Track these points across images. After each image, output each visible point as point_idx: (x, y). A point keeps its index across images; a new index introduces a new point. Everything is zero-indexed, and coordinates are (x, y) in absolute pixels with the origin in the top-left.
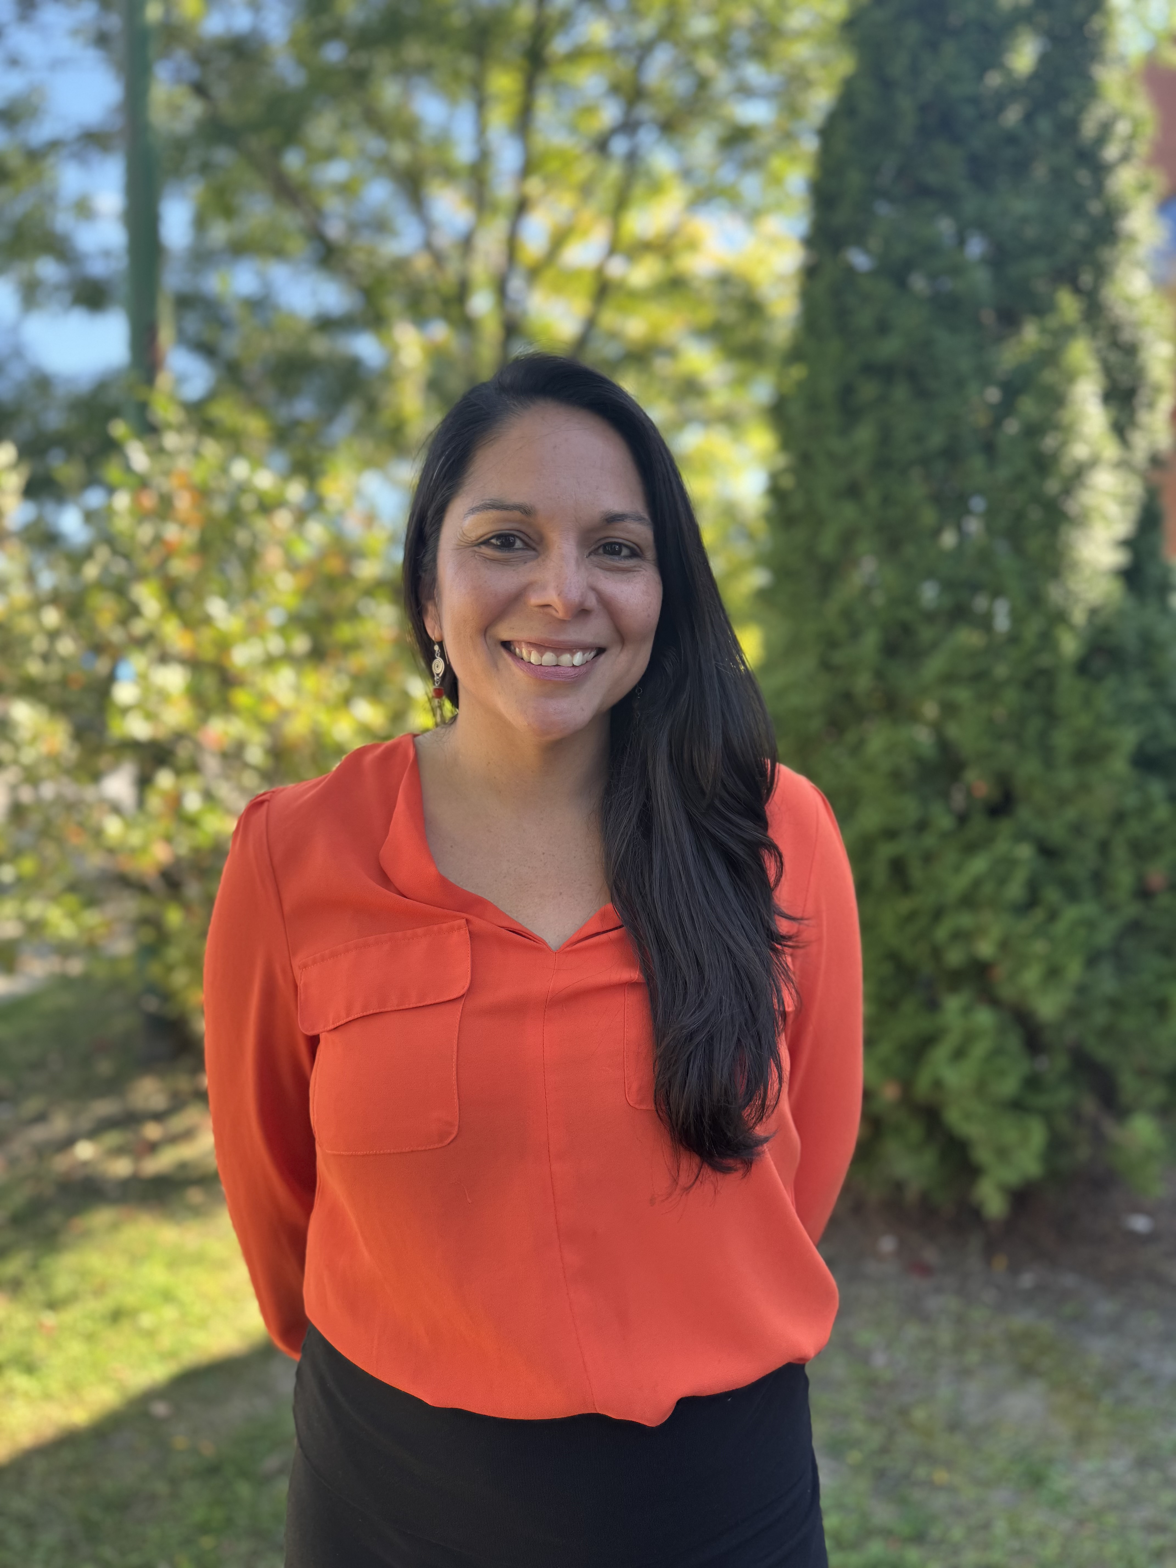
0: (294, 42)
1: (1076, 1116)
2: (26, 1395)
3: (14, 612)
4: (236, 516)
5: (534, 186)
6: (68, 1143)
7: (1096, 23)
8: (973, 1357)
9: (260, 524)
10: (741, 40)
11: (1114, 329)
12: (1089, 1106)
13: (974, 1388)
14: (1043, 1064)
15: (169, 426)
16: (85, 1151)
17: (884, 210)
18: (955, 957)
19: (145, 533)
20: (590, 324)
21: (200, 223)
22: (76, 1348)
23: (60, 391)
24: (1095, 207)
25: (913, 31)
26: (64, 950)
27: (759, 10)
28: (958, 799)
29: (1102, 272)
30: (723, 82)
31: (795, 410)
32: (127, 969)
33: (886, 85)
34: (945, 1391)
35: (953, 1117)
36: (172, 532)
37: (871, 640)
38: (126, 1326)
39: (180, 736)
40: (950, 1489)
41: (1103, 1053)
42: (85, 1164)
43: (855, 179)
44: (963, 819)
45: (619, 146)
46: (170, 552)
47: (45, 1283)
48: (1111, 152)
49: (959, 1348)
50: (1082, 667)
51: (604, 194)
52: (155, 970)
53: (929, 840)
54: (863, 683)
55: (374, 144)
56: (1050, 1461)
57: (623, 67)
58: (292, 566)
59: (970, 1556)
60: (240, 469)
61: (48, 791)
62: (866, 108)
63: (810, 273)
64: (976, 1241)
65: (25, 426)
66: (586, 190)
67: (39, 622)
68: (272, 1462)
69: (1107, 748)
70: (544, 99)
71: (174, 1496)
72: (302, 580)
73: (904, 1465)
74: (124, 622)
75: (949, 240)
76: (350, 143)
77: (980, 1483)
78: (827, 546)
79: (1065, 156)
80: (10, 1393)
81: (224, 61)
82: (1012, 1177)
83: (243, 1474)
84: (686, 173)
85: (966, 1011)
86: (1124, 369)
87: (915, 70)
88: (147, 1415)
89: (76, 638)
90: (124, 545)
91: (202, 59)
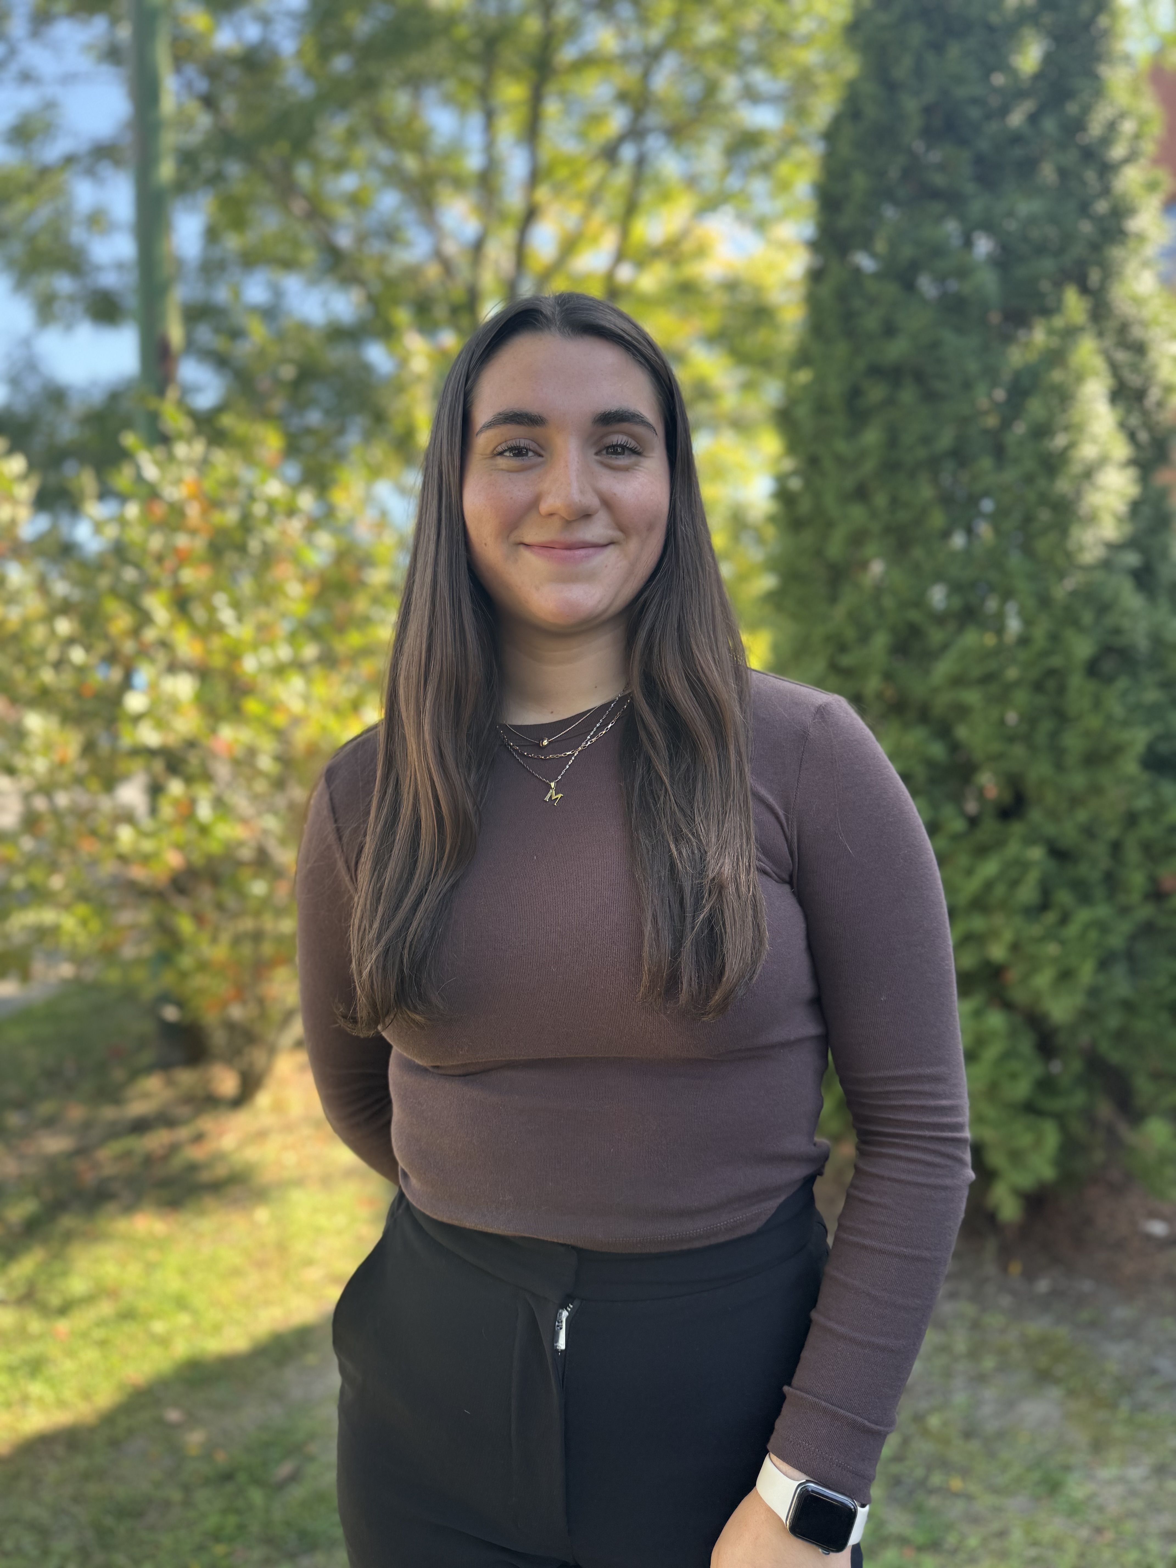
0: (301, 54)
1: (1091, 1121)
2: (41, 1400)
3: (26, 624)
4: (247, 524)
5: (542, 194)
7: (1103, 21)
8: (989, 1363)
9: (270, 532)
10: (749, 46)
11: (1124, 328)
12: (1105, 1110)
13: (989, 1393)
14: (1056, 1067)
15: (180, 436)
17: (890, 212)
18: (967, 961)
19: (156, 542)
21: (212, 235)
22: (90, 1355)
23: (74, 404)
24: (1102, 207)
25: (917, 34)
26: (77, 958)
27: (767, 18)
28: (971, 805)
29: (1109, 273)
30: (730, 85)
31: (802, 412)
32: (138, 973)
33: (891, 87)
34: (960, 1398)
36: (182, 540)
37: (880, 641)
39: (191, 744)
40: (969, 1497)
41: (1116, 1056)
43: (860, 181)
44: (973, 822)
45: (628, 153)
46: (180, 559)
48: (1118, 151)
49: (974, 1354)
50: (1092, 669)
51: (612, 203)
52: (168, 978)
55: (384, 155)
56: (1067, 1468)
57: (631, 76)
58: (304, 577)
61: (62, 799)
62: (871, 111)
63: (815, 276)
64: (991, 1246)
65: (38, 442)
66: (593, 199)
67: (53, 632)
68: (285, 1469)
69: (1118, 750)
70: (552, 108)
71: (187, 1503)
72: (312, 588)
73: (919, 1472)
74: (136, 632)
75: (956, 242)
76: (360, 153)
77: (996, 1490)
78: (835, 549)
79: (1071, 157)
80: (25, 1399)
81: (234, 73)
82: (1025, 1180)
83: (257, 1482)
84: (692, 182)
85: (978, 1014)
86: (1134, 369)
87: (920, 72)
88: (159, 1419)
89: (89, 647)
90: (134, 554)
91: (211, 72)
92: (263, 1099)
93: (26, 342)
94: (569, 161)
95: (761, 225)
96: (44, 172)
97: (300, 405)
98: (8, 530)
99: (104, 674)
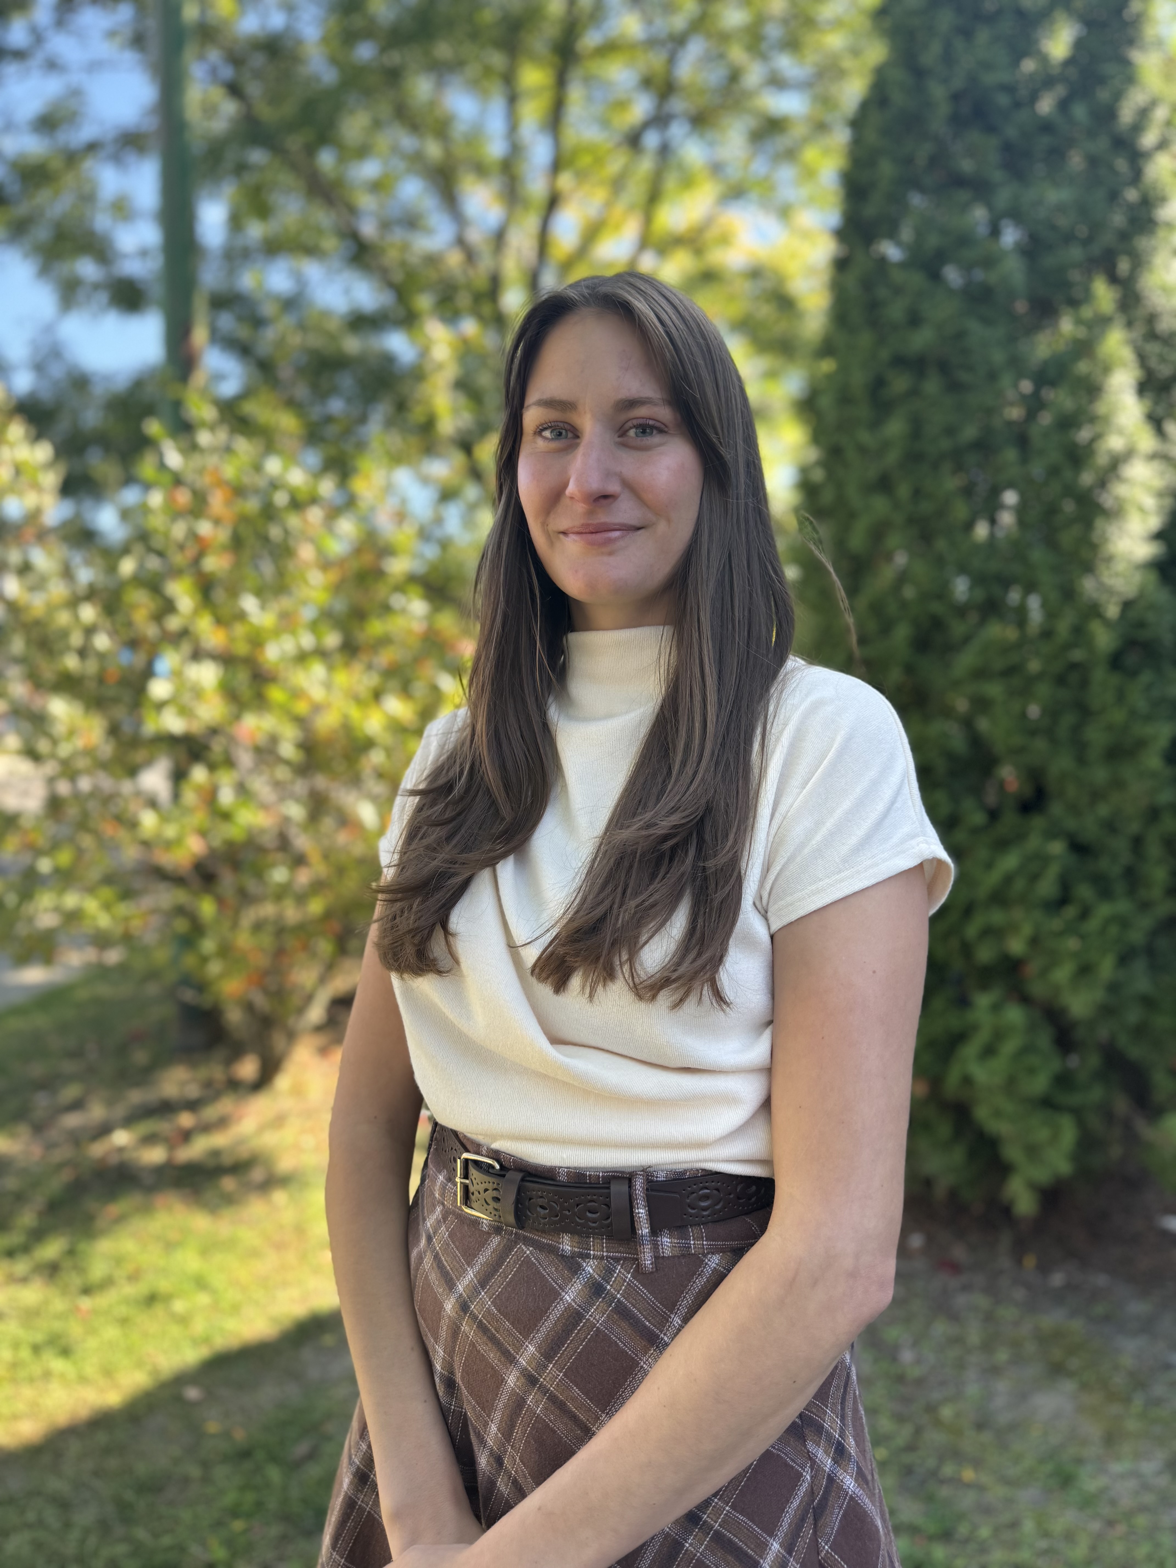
0: (325, 40)
1: (1109, 1116)
2: (62, 1376)
3: (52, 609)
4: (269, 513)
5: (565, 181)
6: (104, 1130)
7: (1135, 5)
8: (1002, 1356)
9: (293, 521)
10: (773, 31)
11: (1152, 319)
12: (1122, 1104)
13: (1002, 1386)
14: (1074, 1061)
15: (203, 424)
16: (121, 1138)
17: (916, 200)
18: (985, 954)
19: (179, 530)
21: (235, 222)
22: (111, 1332)
23: (99, 390)
24: (1132, 195)
25: (946, 19)
26: (101, 941)
28: (991, 798)
29: (1139, 262)
30: (754, 75)
31: (825, 402)
32: (160, 957)
33: (919, 73)
34: (973, 1390)
35: (982, 1113)
36: (205, 528)
37: (902, 633)
38: (159, 1310)
39: (214, 731)
40: (980, 1488)
41: (1135, 1052)
42: (121, 1150)
43: (886, 169)
44: (994, 815)
45: (651, 140)
46: (202, 548)
47: (81, 1270)
48: (1149, 139)
49: (987, 1346)
50: (1116, 661)
51: (636, 190)
52: (189, 961)
53: (960, 836)
54: (894, 677)
55: (407, 141)
56: (1079, 1461)
57: (656, 60)
58: (325, 564)
59: (998, 1555)
60: (273, 466)
61: (85, 784)
62: (898, 98)
63: (841, 265)
64: (1005, 1240)
65: (63, 425)
66: (617, 185)
67: (77, 617)
68: (302, 1449)
69: (1141, 744)
70: (575, 94)
71: (206, 1480)
72: (333, 576)
73: (931, 1463)
74: (158, 617)
75: (982, 230)
76: (383, 141)
77: (1008, 1482)
78: (857, 540)
79: (1102, 144)
80: (47, 1375)
81: (258, 60)
82: (1042, 1175)
83: (273, 1458)
84: (716, 169)
85: (996, 1008)
86: (1162, 359)
87: (948, 58)
88: (179, 1399)
89: (113, 633)
90: (157, 542)
91: (236, 59)
92: (283, 1082)
93: (49, 329)
94: (591, 149)
95: (784, 212)
96: (71, 157)
97: (322, 394)
98: (34, 516)
99: (127, 659)
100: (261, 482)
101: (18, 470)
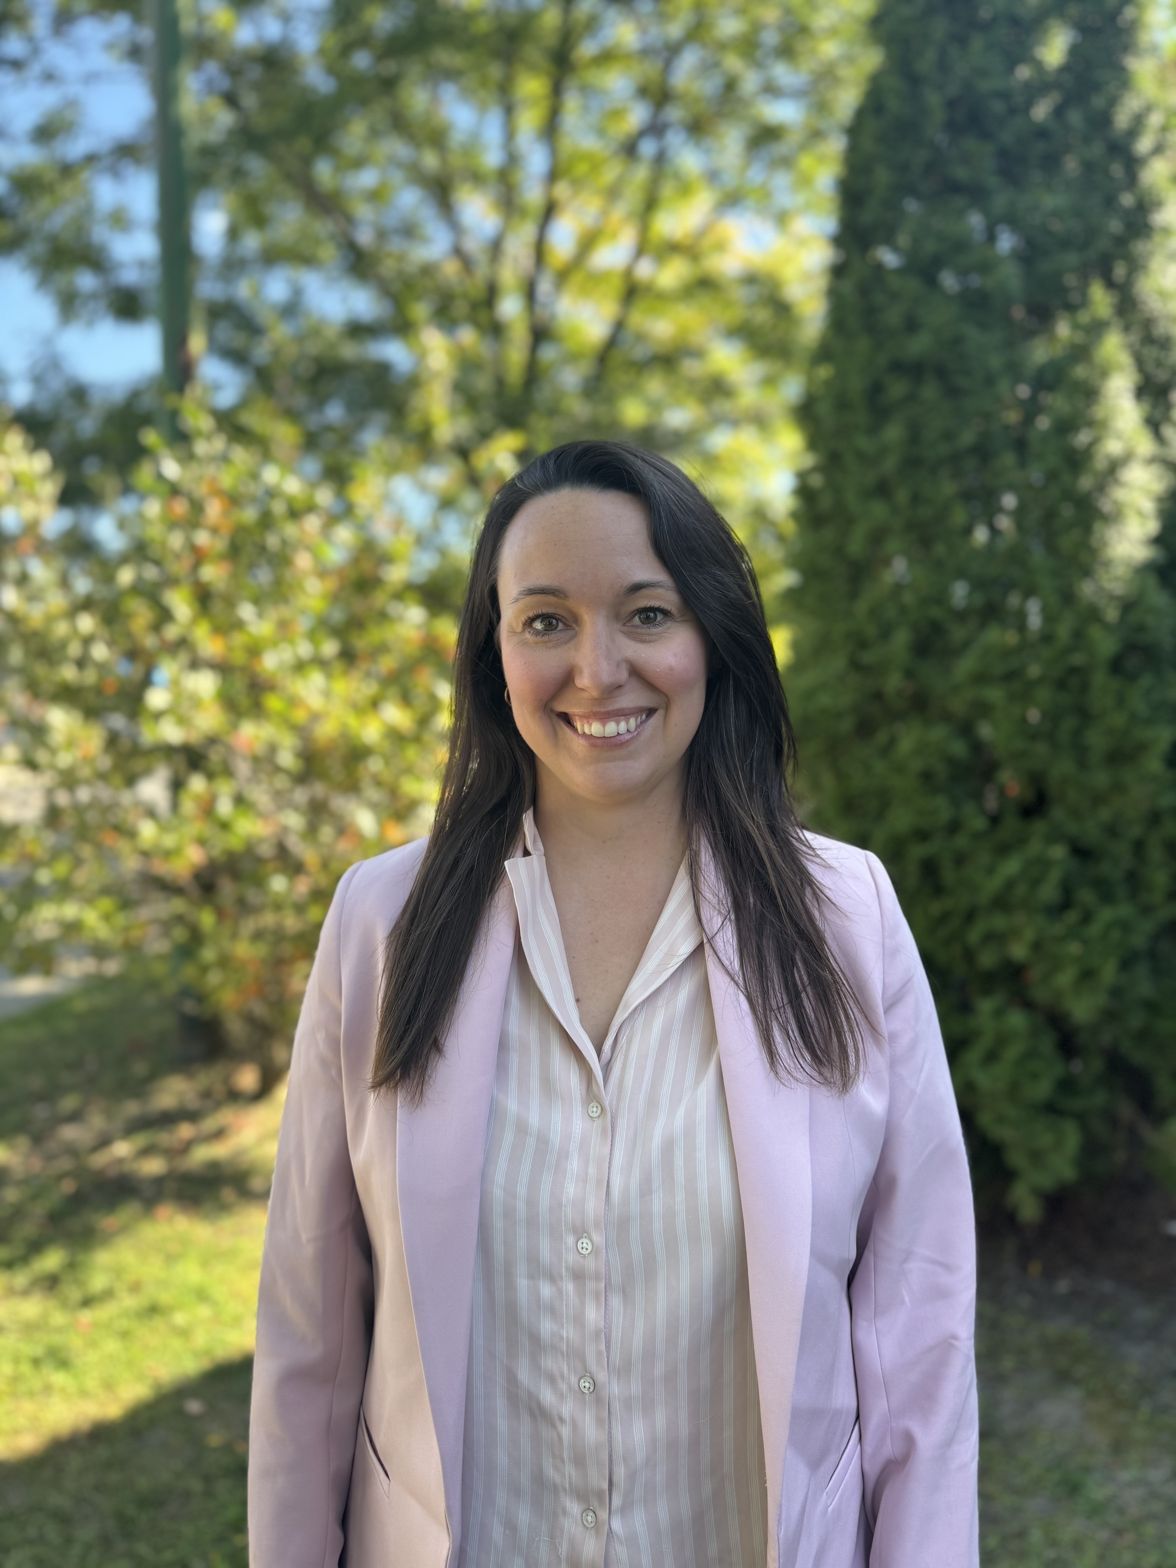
0: (321, 52)
1: (1113, 1121)
2: (63, 1390)
3: (50, 619)
4: (266, 521)
5: (562, 190)
6: (104, 1142)
7: (1129, 13)
9: (290, 530)
10: (770, 41)
11: (1148, 324)
12: (1126, 1110)
14: (1077, 1067)
15: (199, 433)
16: (122, 1149)
17: (912, 206)
18: (987, 959)
19: (176, 540)
20: (619, 326)
21: (233, 234)
22: (112, 1346)
23: (96, 399)
24: (1127, 200)
25: (940, 27)
26: (100, 951)
27: (788, 11)
28: (991, 802)
29: (1136, 266)
30: (750, 82)
31: (824, 409)
32: (160, 969)
33: (914, 80)
36: (202, 538)
37: (902, 638)
38: (158, 1322)
39: (212, 740)
41: (1139, 1057)
42: (120, 1161)
43: (882, 176)
44: (995, 820)
45: (648, 148)
46: (199, 556)
47: (81, 1282)
48: (1144, 144)
49: (993, 1354)
50: (1116, 666)
51: (632, 198)
52: (189, 972)
53: (961, 841)
54: (894, 682)
55: (405, 152)
56: (1087, 1469)
57: (651, 69)
58: (322, 572)
60: (271, 475)
61: (84, 794)
62: (894, 105)
63: (838, 271)
64: (1011, 1247)
65: (60, 437)
66: (613, 194)
67: (75, 628)
69: (1142, 748)
70: (572, 103)
71: (208, 1494)
72: (331, 584)
74: (157, 627)
75: (978, 236)
76: (380, 151)
77: (1015, 1491)
78: (856, 545)
79: (1097, 149)
80: (48, 1389)
81: (255, 72)
82: (1045, 1180)
84: (712, 176)
85: (999, 1013)
86: (1159, 364)
87: (943, 66)
88: (180, 1412)
89: (111, 644)
90: (154, 551)
91: (233, 70)
93: (48, 341)
94: (588, 157)
95: (782, 219)
96: (67, 170)
97: (319, 402)
98: (31, 527)
99: (124, 670)
100: (259, 492)
101: (17, 481)
